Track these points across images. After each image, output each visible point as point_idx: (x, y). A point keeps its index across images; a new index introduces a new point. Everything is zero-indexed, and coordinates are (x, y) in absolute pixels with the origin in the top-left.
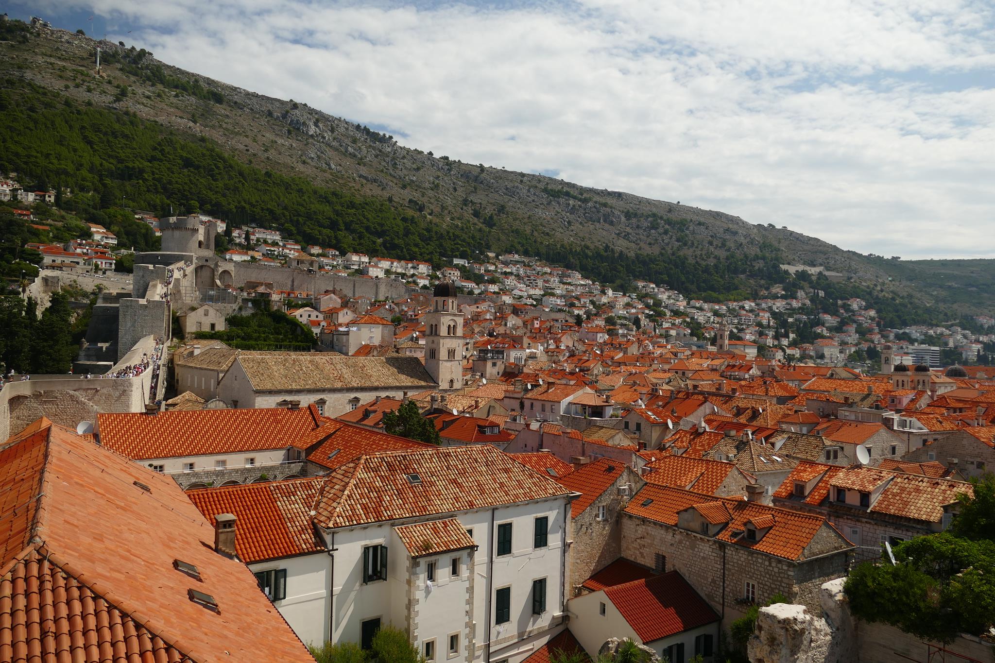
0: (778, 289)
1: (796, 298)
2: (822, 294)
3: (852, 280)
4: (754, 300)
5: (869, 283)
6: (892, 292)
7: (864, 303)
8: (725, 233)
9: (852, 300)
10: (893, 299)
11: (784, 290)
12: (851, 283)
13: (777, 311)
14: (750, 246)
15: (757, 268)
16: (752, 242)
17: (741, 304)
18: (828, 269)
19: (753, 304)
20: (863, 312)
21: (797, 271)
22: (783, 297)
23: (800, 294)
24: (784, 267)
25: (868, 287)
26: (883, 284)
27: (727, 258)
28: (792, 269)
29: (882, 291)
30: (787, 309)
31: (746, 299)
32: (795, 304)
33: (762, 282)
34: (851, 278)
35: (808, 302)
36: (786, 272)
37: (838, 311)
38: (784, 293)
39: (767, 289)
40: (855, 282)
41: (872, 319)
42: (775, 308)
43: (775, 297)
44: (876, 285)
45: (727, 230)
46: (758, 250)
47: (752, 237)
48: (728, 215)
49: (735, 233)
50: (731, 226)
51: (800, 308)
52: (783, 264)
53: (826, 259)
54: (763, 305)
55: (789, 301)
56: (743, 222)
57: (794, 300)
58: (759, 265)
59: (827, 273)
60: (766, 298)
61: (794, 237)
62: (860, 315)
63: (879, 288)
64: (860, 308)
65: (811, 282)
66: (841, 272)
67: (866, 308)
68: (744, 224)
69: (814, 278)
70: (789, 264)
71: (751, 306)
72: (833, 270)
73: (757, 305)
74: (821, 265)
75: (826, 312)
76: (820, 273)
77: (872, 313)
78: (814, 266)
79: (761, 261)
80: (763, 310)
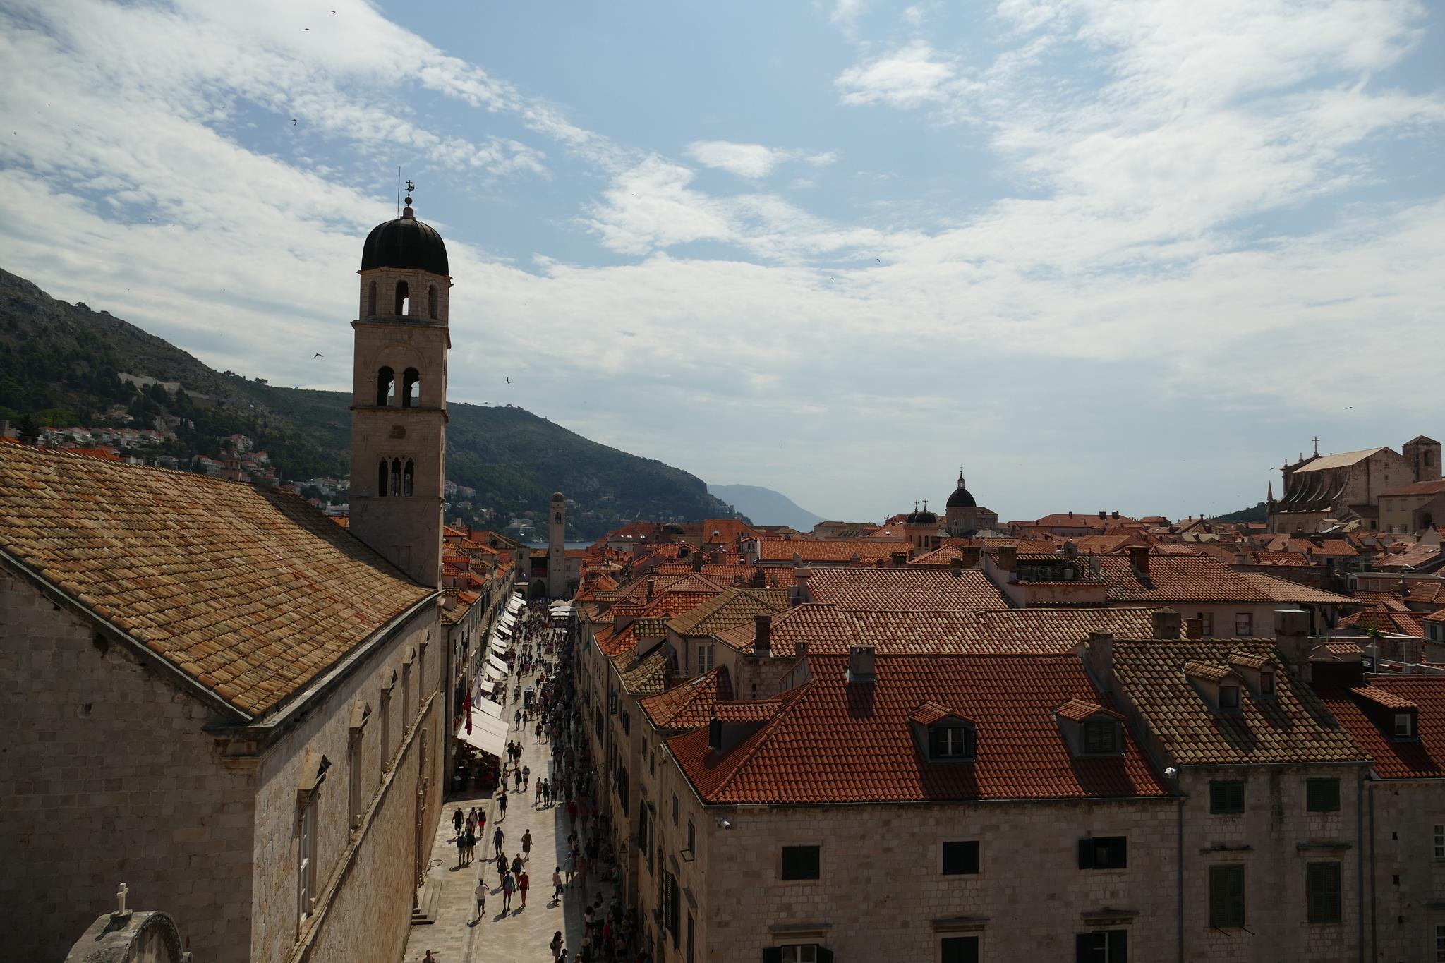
0: (119, 412)
1: (153, 428)
2: (192, 425)
3: (225, 408)
4: (86, 426)
5: (246, 414)
6: (276, 428)
7: (251, 443)
8: (12, 305)
9: (235, 436)
10: (282, 438)
11: (130, 413)
12: (224, 411)
13: (129, 447)
14: (61, 334)
15: (79, 373)
16: (62, 328)
17: (66, 432)
18: (187, 386)
19: (88, 435)
20: (253, 456)
21: (146, 385)
22: (132, 426)
23: (158, 422)
24: (124, 377)
25: (248, 419)
26: (264, 417)
27: (22, 351)
28: (139, 382)
29: (265, 426)
30: (143, 446)
31: (72, 425)
32: (155, 438)
33: (92, 398)
34: (223, 403)
35: (174, 436)
36: (130, 384)
37: (218, 452)
38: (131, 418)
39: (103, 410)
40: (228, 409)
41: (266, 466)
42: (124, 443)
43: (120, 425)
44: (256, 417)
45: (16, 302)
46: (76, 343)
47: (63, 319)
48: (11, 275)
49: (32, 309)
50: (22, 295)
51: (163, 445)
52: (122, 372)
53: (183, 371)
54: (105, 436)
55: (144, 432)
56: (41, 293)
57: (153, 432)
58: (81, 369)
59: (190, 393)
60: (103, 425)
61: (127, 330)
62: (249, 460)
63: (260, 422)
64: (247, 448)
65: (169, 405)
66: (207, 393)
67: (256, 449)
68: (43, 297)
69: (174, 398)
70: (130, 372)
71: (83, 437)
72: (195, 389)
73: (94, 436)
74: (175, 380)
75: (203, 453)
76: (179, 392)
77: (264, 457)
78: (166, 380)
79: (84, 363)
80: (106, 444)
